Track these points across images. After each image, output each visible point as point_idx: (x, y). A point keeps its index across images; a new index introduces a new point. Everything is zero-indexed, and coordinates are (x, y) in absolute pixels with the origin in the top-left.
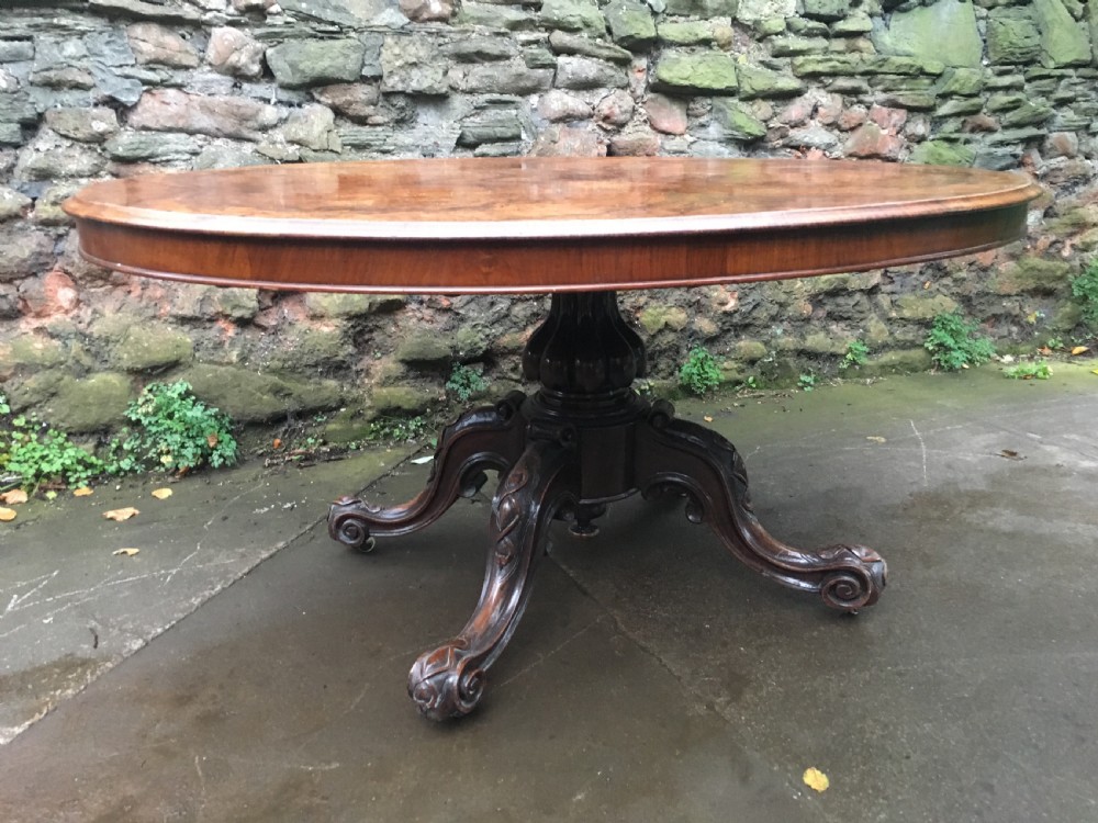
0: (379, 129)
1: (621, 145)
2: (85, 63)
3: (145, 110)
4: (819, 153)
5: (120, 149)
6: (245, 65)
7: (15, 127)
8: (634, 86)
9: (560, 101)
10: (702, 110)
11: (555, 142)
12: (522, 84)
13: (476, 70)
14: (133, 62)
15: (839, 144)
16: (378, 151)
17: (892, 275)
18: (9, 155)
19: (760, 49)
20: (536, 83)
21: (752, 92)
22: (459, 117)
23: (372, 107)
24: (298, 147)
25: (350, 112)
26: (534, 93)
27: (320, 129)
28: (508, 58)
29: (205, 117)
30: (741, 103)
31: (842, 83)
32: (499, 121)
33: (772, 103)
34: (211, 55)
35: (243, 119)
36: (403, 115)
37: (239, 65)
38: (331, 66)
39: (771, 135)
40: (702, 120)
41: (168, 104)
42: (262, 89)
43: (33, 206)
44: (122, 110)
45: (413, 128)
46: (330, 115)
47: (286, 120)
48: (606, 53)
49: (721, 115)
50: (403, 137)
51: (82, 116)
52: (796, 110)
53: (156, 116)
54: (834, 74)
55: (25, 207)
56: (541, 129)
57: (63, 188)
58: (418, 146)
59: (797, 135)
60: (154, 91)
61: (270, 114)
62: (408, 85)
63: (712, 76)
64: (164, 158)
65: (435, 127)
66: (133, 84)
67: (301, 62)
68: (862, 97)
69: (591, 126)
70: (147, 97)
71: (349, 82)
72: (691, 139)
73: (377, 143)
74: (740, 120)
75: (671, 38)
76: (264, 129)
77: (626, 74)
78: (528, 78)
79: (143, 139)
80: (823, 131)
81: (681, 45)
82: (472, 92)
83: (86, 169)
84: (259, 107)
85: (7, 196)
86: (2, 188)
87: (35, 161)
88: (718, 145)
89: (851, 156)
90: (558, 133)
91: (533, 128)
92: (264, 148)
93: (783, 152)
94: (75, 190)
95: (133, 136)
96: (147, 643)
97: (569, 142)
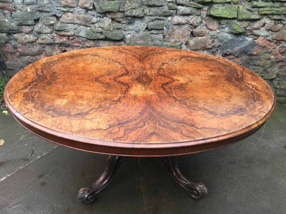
0: (124, 25)
1: (195, 32)
2: (49, 5)
3: (63, 18)
4: (262, 38)
5: (57, 28)
6: (88, 7)
7: (32, 21)
8: (202, 15)
9: (177, 19)
10: (224, 23)
11: (174, 31)
12: (166, 14)
13: (153, 10)
14: (60, 6)
15: (271, 35)
16: (123, 30)
17: (280, 76)
18: (32, 28)
19: (248, 5)
20: (170, 14)
21: (241, 19)
22: (147, 22)
23: (122, 19)
24: (101, 29)
25: (116, 20)
26: (170, 16)
27: (107, 25)
28: (163, 6)
29: (78, 20)
30: (237, 22)
31: (275, 17)
32: (158, 24)
33: (249, 22)
34: (80, 4)
35: (87, 21)
36: (130, 21)
37: (87, 7)
38: (111, 8)
39: (247, 31)
40: (223, 26)
41: (69, 17)
42: (93, 12)
43: (37, 39)
44: (58, 18)
45: (133, 25)
46: (110, 21)
47: (99, 21)
48: (194, 6)
49: (230, 25)
50: (130, 27)
51: (47, 20)
52: (256, 25)
53: (65, 20)
54: (273, 14)
55: (36, 40)
56: (170, 27)
57: (44, 36)
58: (134, 30)
59: (255, 32)
60: (65, 13)
61: (94, 19)
62: (132, 14)
63: (228, 14)
64: (67, 30)
65: (139, 25)
66: (60, 12)
67: (103, 7)
68: (282, 22)
69: (186, 26)
70: (63, 15)
71: (116, 12)
72: (219, 31)
73: (123, 28)
74: (236, 27)
75: (217, 2)
76: (93, 23)
77: (200, 12)
78: (168, 12)
79: (62, 25)
80: (265, 31)
81: (220, 3)
82: (151, 16)
83: (49, 32)
84: (92, 18)
85: (31, 37)
86: (31, 35)
87: (37, 30)
88: (227, 34)
89: (274, 39)
90: (175, 28)
91: (168, 27)
92: (92, 29)
93: (251, 36)
94: (47, 37)
95: (60, 24)
96: (41, 157)
97: (178, 31)
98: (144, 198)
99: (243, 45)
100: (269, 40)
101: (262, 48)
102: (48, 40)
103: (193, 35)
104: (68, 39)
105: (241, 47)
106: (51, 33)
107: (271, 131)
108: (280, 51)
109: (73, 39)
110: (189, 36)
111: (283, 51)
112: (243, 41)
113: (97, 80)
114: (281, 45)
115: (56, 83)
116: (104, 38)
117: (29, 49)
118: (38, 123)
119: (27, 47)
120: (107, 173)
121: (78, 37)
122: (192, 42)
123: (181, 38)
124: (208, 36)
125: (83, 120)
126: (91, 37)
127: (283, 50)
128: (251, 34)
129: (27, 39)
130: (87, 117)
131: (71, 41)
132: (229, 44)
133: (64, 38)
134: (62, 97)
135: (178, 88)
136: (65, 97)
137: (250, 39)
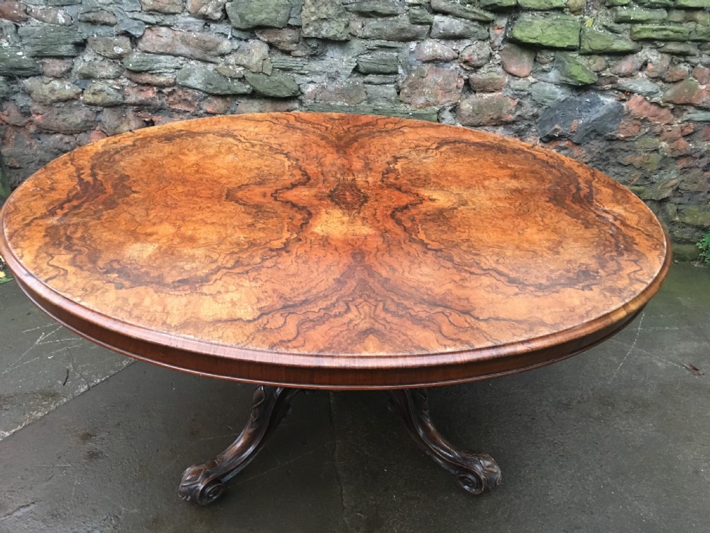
0: (299, 59)
1: (476, 81)
2: (111, 8)
3: (147, 41)
4: (640, 98)
5: (131, 65)
6: (211, 14)
7: (70, 47)
8: (493, 39)
9: (432, 47)
10: (546, 60)
11: (423, 78)
12: (404, 35)
13: (371, 23)
14: (140, 10)
15: (660, 92)
16: (297, 73)
17: (682, 192)
18: (68, 63)
19: (607, 15)
20: (414, 35)
21: (590, 50)
22: (356, 55)
23: (295, 45)
24: (243, 68)
25: (280, 47)
26: (414, 40)
27: (258, 58)
28: (397, 15)
29: (184, 47)
30: (580, 57)
31: (672, 47)
32: (384, 60)
33: (607, 58)
34: (189, 6)
35: (207, 50)
36: (315, 52)
37: (207, 13)
38: (266, 18)
39: (602, 81)
40: (544, 67)
41: (162, 37)
42: (222, 28)
43: (82, 93)
44: (134, 40)
45: (323, 60)
46: (265, 48)
47: (236, 50)
48: (472, 16)
49: (560, 65)
50: (316, 65)
51: (108, 43)
52: (625, 65)
53: (153, 45)
54: (667, 40)
55: (78, 94)
56: (414, 67)
57: (99, 86)
58: (325, 72)
59: (624, 83)
60: (153, 29)
61: (226, 45)
62: (320, 34)
63: (557, 36)
64: (158, 71)
65: (337, 60)
66: (139, 24)
67: (247, 14)
68: (689, 58)
69: (454, 66)
70: (148, 32)
71: (279, 29)
72: (533, 80)
73: (297, 68)
74: (575, 70)
75: (529, 6)
76: (222, 55)
77: (488, 30)
78: (409, 31)
79: (145, 58)
80: (648, 82)
81: (536, 10)
82: (366, 38)
83: (112, 74)
84: (219, 40)
85: (67, 87)
86: (65, 82)
87: (82, 69)
88: (554, 87)
89: (668, 102)
90: (427, 71)
91: (408, 66)
92: (221, 68)
93: (611, 93)
94: (106, 87)
95: (139, 56)
96: (89, 389)
97: (434, 77)
98: (344, 491)
99: (594, 115)
100: (657, 104)
101: (638, 122)
102: (108, 94)
103: (469, 87)
104: (160, 92)
105: (587, 119)
106: (116, 78)
107: (657, 328)
108: (682, 130)
109: (172, 94)
110: (460, 91)
111: (691, 131)
112: (592, 105)
113: (230, 196)
114: (686, 116)
115: (127, 203)
116: (249, 92)
117: (61, 117)
118: (83, 303)
119: (56, 111)
120: (254, 429)
121: (185, 89)
122: (468, 105)
123: (440, 95)
124: (507, 91)
125: (195, 297)
126: (216, 88)
127: (690, 128)
128: (612, 89)
129: (56, 92)
130: (205, 289)
131: (166, 97)
132: (557, 112)
133: (149, 89)
134: (142, 237)
135: (433, 220)
136: (151, 239)
137: (609, 101)
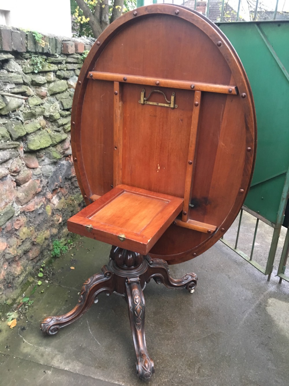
8: (20, 154)
10: (42, 155)
21: (56, 143)
30: (53, 148)
33: (61, 145)
49: (48, 155)
52: (67, 145)
59: (67, 152)
63: (45, 142)
69: (8, 177)
72: (41, 167)
74: (55, 155)
75: (30, 132)
77: (17, 151)
88: (49, 166)
93: (63, 159)
97: (4, 188)
99: (64, 171)
103: (18, 184)
105: (62, 174)
110: (16, 188)
112: (61, 167)
122: (21, 194)
123: (10, 196)
124: (33, 178)
132: (54, 177)
137: (64, 162)
